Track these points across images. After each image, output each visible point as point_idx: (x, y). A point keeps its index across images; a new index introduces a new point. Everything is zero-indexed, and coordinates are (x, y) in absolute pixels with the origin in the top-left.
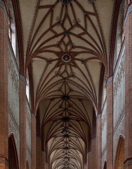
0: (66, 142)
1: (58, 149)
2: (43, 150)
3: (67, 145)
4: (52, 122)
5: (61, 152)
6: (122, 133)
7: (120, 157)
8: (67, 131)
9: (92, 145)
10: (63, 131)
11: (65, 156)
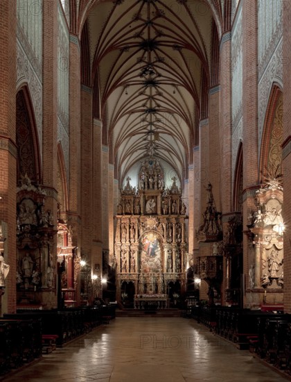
0: (151, 98)
1: (132, 112)
2: (96, 115)
3: (153, 103)
4: (118, 52)
5: (139, 120)
6: (277, 77)
7: (273, 132)
8: (152, 73)
9: (211, 102)
10: (144, 72)
11: (149, 128)
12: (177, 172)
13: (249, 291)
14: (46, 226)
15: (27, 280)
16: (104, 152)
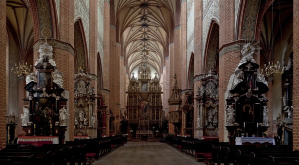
0: (145, 33)
1: (135, 40)
4: (129, 9)
5: (139, 44)
8: (145, 19)
11: (143, 48)
12: (157, 70)
13: (197, 129)
14: (91, 94)
15: (81, 123)
16: (121, 60)
